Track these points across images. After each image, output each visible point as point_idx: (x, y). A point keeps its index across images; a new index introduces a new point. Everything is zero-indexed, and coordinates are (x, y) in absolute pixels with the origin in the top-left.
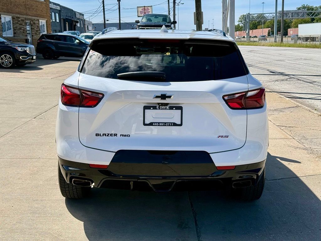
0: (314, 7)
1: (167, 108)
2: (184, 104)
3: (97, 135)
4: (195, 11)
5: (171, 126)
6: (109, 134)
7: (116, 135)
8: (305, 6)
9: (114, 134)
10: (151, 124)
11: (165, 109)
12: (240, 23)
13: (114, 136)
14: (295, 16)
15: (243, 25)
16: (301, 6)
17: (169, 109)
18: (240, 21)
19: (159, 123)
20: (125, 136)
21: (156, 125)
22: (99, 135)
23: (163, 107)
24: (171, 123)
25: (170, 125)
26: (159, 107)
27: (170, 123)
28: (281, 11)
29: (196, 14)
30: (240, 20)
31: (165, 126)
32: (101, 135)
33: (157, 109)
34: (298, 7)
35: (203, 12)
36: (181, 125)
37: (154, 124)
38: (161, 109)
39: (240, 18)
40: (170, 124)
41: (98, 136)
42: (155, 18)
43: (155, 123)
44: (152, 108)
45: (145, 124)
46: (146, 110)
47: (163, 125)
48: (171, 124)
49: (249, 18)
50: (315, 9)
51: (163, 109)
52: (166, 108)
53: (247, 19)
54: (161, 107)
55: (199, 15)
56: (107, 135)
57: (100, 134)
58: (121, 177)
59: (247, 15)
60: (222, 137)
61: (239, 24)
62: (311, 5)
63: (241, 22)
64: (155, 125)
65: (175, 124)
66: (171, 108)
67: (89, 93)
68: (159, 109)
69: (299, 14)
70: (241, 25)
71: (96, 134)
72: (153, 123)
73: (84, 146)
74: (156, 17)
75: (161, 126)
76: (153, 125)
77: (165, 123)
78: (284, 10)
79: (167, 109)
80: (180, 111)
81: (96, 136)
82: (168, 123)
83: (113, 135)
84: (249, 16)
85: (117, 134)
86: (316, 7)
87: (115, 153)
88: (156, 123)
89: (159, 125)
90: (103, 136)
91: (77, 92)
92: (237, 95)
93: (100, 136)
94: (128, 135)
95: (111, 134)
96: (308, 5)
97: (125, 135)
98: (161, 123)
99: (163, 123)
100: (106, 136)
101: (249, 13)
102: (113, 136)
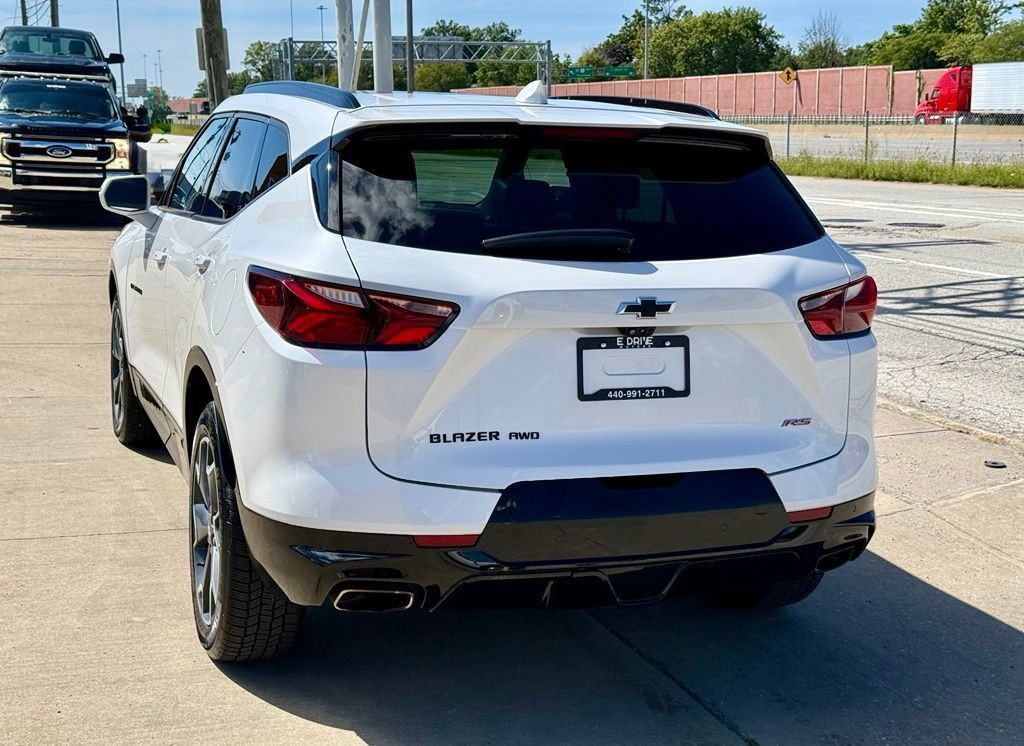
0: (471, 29)
1: (647, 343)
2: (692, 329)
3: (435, 438)
4: (200, 25)
5: (661, 396)
6: (473, 434)
7: (495, 435)
8: (447, 24)
9: (490, 433)
10: (602, 395)
11: (641, 347)
12: (250, 66)
13: (491, 439)
14: (431, 55)
15: (259, 74)
16: (434, 25)
17: (652, 346)
18: (251, 61)
19: (625, 390)
20: (525, 436)
21: (618, 398)
22: (442, 438)
23: (634, 341)
24: (660, 388)
25: (655, 396)
26: (624, 341)
27: (656, 388)
28: (405, 38)
29: (206, 34)
30: (250, 58)
31: (643, 397)
32: (450, 437)
33: (618, 347)
34: (426, 28)
35: (225, 30)
36: (686, 393)
37: (610, 395)
38: (630, 347)
39: (249, 53)
40: (656, 393)
41: (439, 441)
42: (44, 40)
43: (613, 390)
44: (604, 345)
45: (583, 397)
46: (586, 353)
47: (637, 397)
48: (661, 393)
49: (292, 53)
50: (474, 34)
51: (636, 347)
52: (644, 343)
53: (287, 57)
54: (630, 341)
55: (215, 40)
56: (466, 437)
57: (445, 436)
58: (506, 569)
59: (286, 44)
60: (794, 422)
61: (246, 72)
62: (461, 24)
63: (254, 63)
64: (614, 398)
65: (670, 393)
66: (659, 343)
67: (402, 303)
68: (624, 347)
69: (440, 48)
70: (253, 74)
71: (431, 436)
72: (607, 391)
73: (387, 475)
74: (49, 36)
75: (632, 398)
76: (609, 399)
77: (643, 390)
78: (414, 35)
79: (647, 346)
80: (681, 350)
81: (432, 442)
82: (649, 389)
83: (488, 435)
84: (291, 46)
85: (498, 433)
86: (477, 30)
87: (500, 495)
88: (618, 390)
89: (625, 398)
90: (455, 441)
91: (353, 301)
92: (826, 297)
93: (445, 441)
94: (532, 434)
95: (479, 434)
96: (455, 22)
97: (524, 434)
98: (631, 389)
99: (637, 389)
100: (463, 440)
101: (291, 39)
102: (488, 438)
